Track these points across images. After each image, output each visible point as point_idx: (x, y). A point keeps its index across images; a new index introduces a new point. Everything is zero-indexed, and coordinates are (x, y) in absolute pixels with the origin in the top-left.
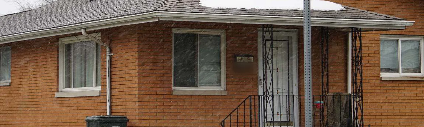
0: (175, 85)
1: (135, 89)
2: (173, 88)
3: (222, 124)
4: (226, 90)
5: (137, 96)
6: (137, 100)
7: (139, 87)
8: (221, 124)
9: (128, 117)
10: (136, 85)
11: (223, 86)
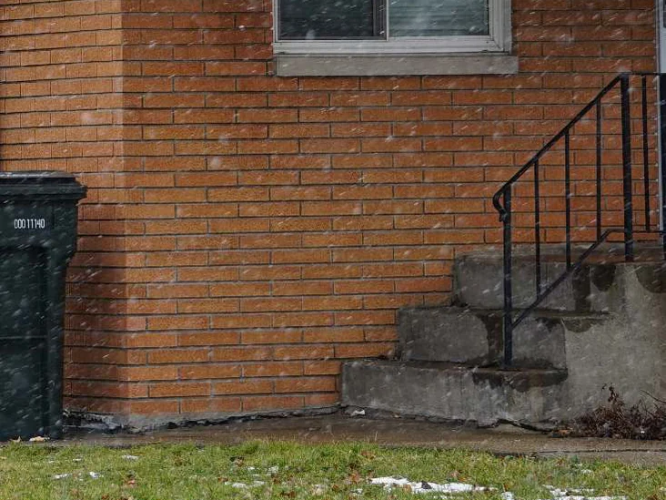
0: (285, 35)
1: (109, 54)
2: (279, 46)
3: (501, 203)
4: (514, 53)
5: (119, 84)
6: (117, 99)
7: (129, 46)
8: (496, 204)
9: (81, 179)
10: (116, 37)
11: (500, 35)
